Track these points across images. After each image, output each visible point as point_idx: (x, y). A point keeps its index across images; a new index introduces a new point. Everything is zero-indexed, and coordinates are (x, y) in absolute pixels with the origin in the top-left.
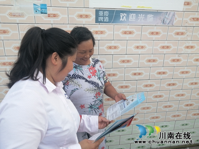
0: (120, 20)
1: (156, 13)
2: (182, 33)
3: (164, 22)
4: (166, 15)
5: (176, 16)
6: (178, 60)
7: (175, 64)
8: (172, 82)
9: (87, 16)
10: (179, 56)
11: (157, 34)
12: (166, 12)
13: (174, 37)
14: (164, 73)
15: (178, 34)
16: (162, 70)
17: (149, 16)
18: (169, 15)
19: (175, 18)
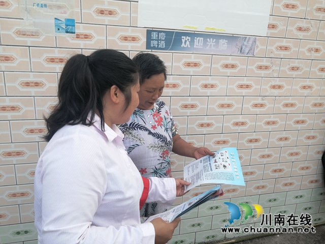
0: (182, 46)
1: (231, 38)
2: (266, 67)
3: (242, 51)
4: (245, 41)
5: (258, 43)
6: (262, 105)
7: (258, 110)
8: (254, 136)
9: (134, 39)
10: (263, 100)
11: (232, 67)
12: (245, 38)
13: (256, 72)
14: (243, 124)
15: (260, 68)
16: (240, 119)
17: (222, 41)
18: (248, 41)
19: (256, 45)
